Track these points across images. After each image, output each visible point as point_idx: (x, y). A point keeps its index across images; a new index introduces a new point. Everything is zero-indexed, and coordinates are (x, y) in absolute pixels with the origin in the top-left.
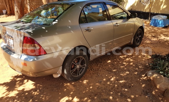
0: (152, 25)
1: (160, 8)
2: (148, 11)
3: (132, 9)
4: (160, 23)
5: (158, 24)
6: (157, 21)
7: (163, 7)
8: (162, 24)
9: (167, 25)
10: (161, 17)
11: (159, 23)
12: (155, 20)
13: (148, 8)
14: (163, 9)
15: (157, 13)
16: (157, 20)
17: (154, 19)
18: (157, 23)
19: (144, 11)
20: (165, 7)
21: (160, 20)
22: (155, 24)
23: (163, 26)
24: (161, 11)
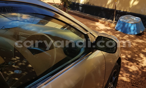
0: (120, 31)
1: (129, 4)
2: (111, 7)
3: (88, 3)
4: (132, 28)
5: (128, 30)
6: (128, 25)
7: (133, 2)
8: (135, 31)
9: (141, 32)
10: (133, 18)
11: (130, 28)
12: (124, 23)
13: (111, 3)
14: (133, 6)
15: (125, 11)
16: (127, 23)
17: (123, 21)
18: (127, 28)
19: (106, 7)
20: (136, 3)
21: (132, 24)
22: (124, 29)
23: (136, 33)
24: (130, 9)
